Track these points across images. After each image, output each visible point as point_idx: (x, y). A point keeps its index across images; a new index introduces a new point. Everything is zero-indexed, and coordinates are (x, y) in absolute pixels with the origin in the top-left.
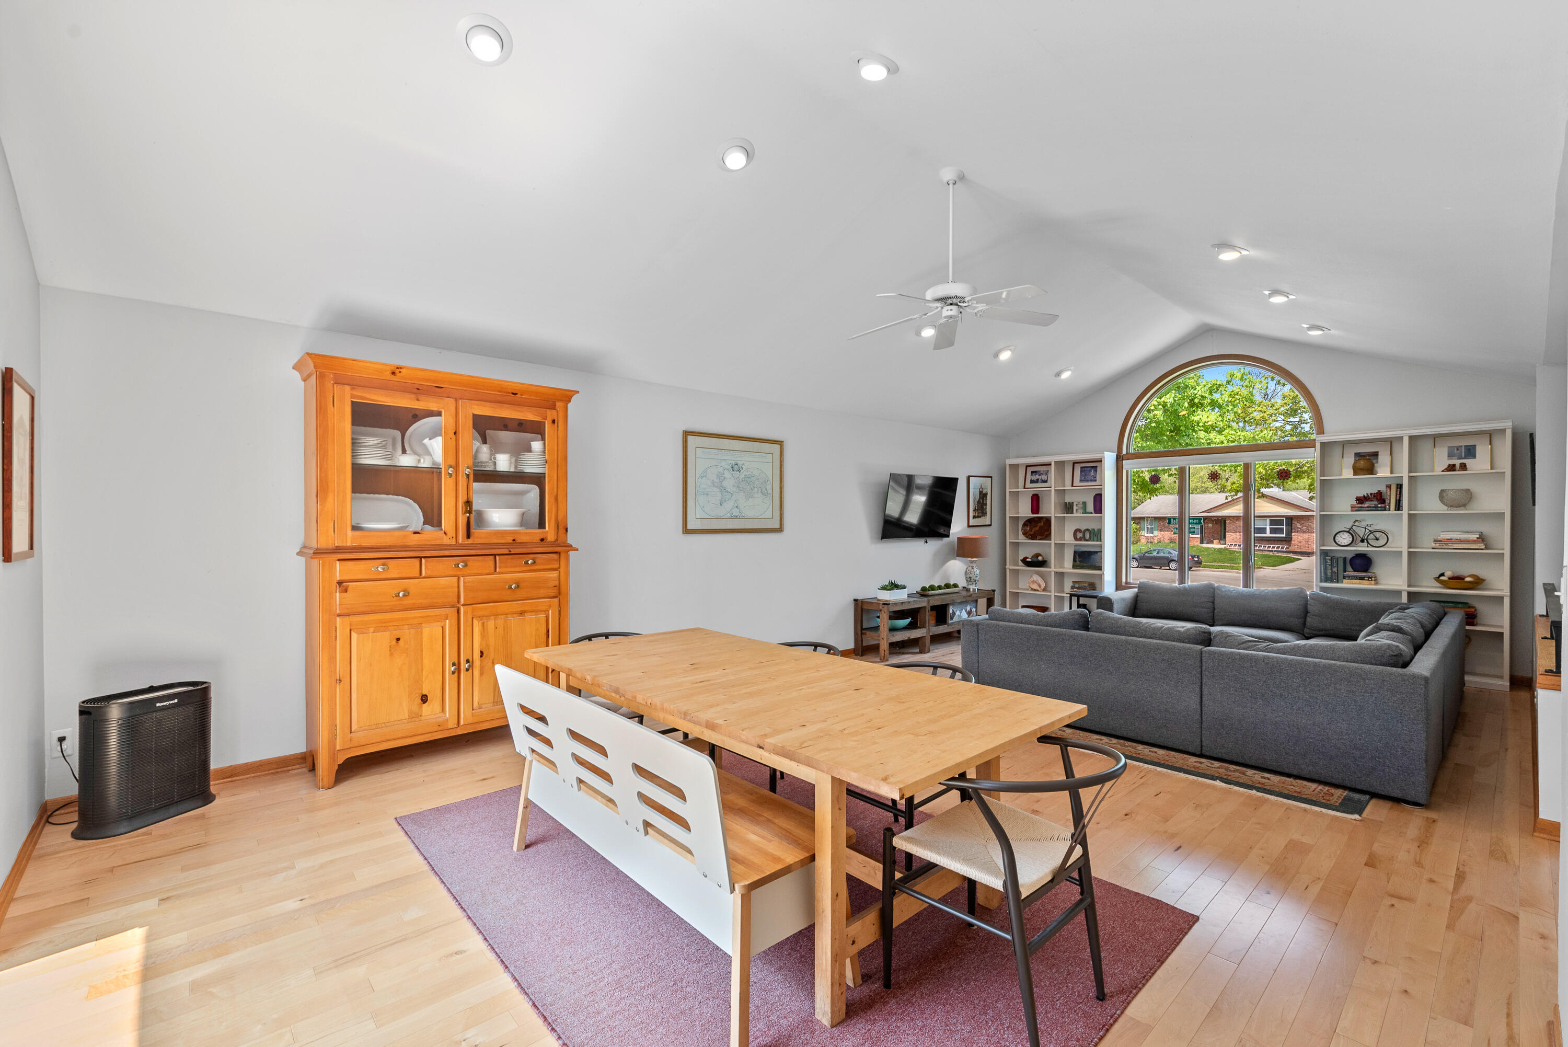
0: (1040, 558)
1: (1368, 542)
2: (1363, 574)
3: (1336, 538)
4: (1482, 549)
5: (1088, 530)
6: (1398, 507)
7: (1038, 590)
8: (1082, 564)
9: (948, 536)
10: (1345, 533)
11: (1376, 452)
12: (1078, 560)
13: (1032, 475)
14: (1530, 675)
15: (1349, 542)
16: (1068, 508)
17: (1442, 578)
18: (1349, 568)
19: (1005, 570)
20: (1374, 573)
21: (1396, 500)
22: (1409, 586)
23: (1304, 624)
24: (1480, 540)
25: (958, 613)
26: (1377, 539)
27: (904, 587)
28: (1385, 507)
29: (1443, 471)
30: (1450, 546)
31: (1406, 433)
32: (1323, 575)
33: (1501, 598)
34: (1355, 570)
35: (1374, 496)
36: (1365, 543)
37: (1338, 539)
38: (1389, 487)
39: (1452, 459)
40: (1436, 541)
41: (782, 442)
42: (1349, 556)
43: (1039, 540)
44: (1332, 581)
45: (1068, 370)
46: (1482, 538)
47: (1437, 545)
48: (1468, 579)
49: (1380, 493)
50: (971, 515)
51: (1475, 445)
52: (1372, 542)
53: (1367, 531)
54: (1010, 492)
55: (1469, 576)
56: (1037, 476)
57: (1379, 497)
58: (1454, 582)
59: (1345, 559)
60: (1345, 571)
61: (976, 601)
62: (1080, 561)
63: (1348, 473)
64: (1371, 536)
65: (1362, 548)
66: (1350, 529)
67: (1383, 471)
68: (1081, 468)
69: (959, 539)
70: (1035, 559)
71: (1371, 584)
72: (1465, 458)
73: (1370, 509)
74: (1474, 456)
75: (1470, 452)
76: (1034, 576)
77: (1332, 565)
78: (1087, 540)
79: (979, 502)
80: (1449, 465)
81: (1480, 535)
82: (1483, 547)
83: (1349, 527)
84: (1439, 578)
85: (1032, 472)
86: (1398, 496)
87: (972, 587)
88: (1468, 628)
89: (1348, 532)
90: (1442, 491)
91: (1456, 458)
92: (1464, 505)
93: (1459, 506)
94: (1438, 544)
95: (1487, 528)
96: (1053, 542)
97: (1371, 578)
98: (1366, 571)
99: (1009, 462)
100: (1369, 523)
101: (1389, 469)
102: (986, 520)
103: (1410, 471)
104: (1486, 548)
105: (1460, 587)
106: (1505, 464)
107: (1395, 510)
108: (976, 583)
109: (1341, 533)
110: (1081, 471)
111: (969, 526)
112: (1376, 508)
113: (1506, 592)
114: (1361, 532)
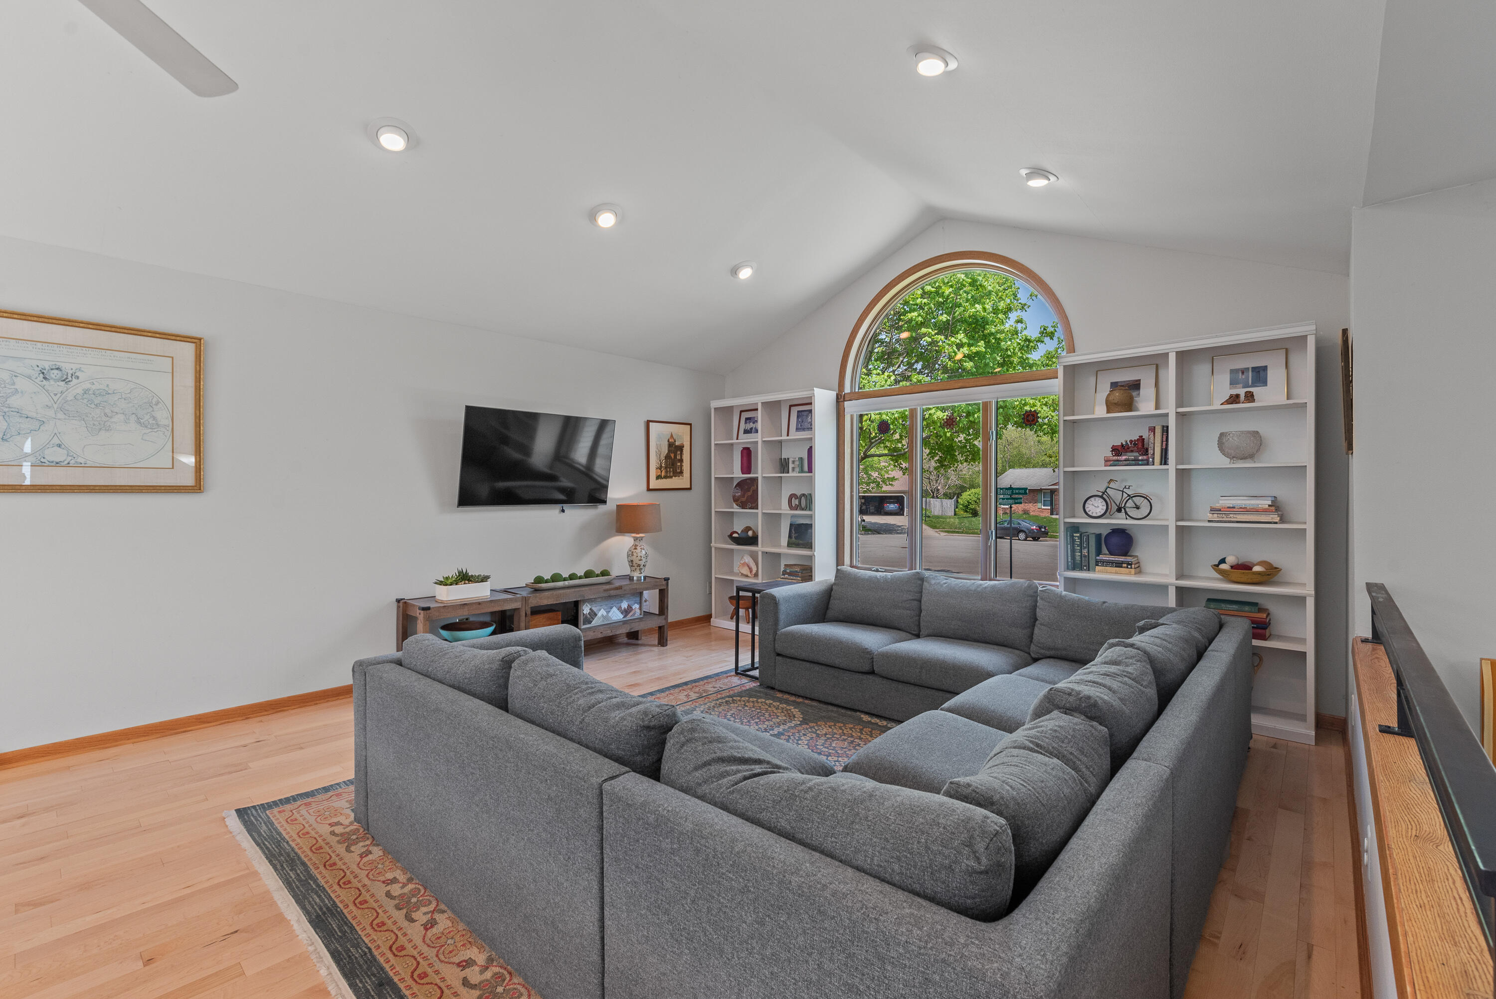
0: (750, 533)
1: (1126, 513)
2: (1122, 559)
3: (1087, 505)
4: (1276, 523)
5: (804, 495)
6: (1164, 460)
7: (747, 576)
8: (797, 541)
9: (604, 502)
10: (1097, 498)
11: (1137, 381)
12: (793, 536)
13: (746, 423)
14: (1343, 715)
15: (1103, 512)
16: (784, 466)
17: (1223, 566)
18: (1104, 549)
19: (711, 548)
20: (1137, 556)
21: (1162, 449)
22: (1178, 578)
23: (1031, 637)
24: (1273, 508)
25: (602, 612)
26: (1138, 508)
27: (484, 579)
28: (1148, 460)
29: (1222, 404)
30: (1232, 517)
31: (1172, 348)
32: (1069, 560)
33: (1301, 600)
34: (1111, 554)
35: (1135, 444)
36: (1123, 514)
37: (1090, 507)
38: (1153, 430)
39: (1235, 388)
40: (1213, 510)
41: (200, 339)
42: (1105, 532)
43: (750, 508)
44: (1081, 569)
45: (747, 266)
46: (1276, 506)
47: (1215, 517)
48: (1257, 569)
49: (1141, 439)
50: (653, 473)
51: (1265, 368)
52: (1133, 513)
53: (1125, 495)
54: (715, 444)
55: (1260, 564)
56: (751, 424)
57: (1140, 446)
58: (1238, 574)
59: (1098, 537)
60: (1099, 552)
61: (641, 594)
62: (796, 538)
63: (1100, 411)
64: (1130, 504)
65: (1120, 521)
66: (1104, 493)
67: (1146, 405)
68: (798, 412)
69: (619, 507)
70: (743, 535)
71: (1130, 574)
72: (1253, 386)
73: (1128, 462)
74: (1265, 383)
75: (1260, 375)
76: (745, 558)
77: (1081, 545)
78: (803, 509)
79: (667, 457)
80: (1231, 396)
81: (1272, 501)
82: (1277, 519)
83: (1103, 490)
84: (1217, 566)
85: (747, 419)
86: (1164, 443)
87: (636, 575)
88: (1256, 642)
89: (1101, 497)
90: (1222, 435)
91: (1241, 385)
92: (1251, 457)
93: (1244, 458)
94: (1215, 515)
95: (1282, 490)
96: (759, 511)
97: (1131, 564)
98: (1125, 554)
99: (715, 404)
100: (1128, 484)
101: (1152, 404)
102: (681, 482)
103: (1178, 406)
104: (1282, 521)
105: (1249, 581)
106: (1307, 393)
107: (1161, 464)
108: (640, 569)
109: (1092, 499)
110: (798, 417)
111: (649, 489)
112: (1136, 462)
113: (1309, 590)
114: (1117, 496)
